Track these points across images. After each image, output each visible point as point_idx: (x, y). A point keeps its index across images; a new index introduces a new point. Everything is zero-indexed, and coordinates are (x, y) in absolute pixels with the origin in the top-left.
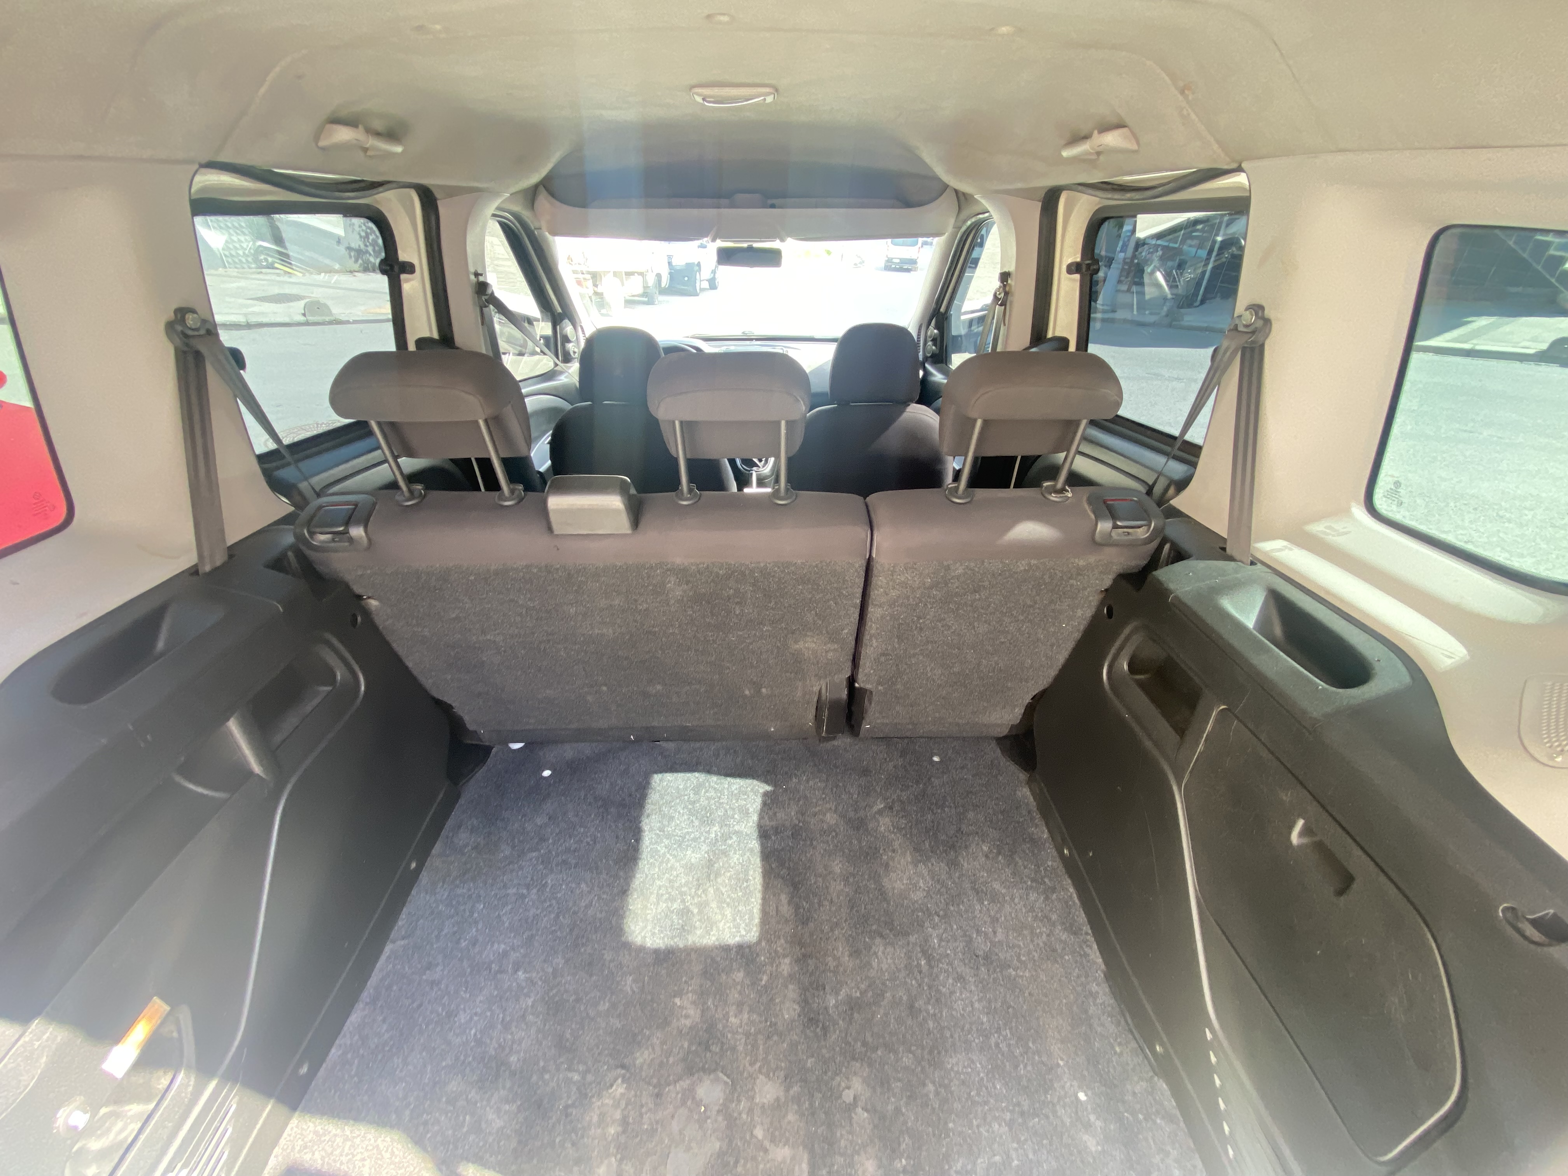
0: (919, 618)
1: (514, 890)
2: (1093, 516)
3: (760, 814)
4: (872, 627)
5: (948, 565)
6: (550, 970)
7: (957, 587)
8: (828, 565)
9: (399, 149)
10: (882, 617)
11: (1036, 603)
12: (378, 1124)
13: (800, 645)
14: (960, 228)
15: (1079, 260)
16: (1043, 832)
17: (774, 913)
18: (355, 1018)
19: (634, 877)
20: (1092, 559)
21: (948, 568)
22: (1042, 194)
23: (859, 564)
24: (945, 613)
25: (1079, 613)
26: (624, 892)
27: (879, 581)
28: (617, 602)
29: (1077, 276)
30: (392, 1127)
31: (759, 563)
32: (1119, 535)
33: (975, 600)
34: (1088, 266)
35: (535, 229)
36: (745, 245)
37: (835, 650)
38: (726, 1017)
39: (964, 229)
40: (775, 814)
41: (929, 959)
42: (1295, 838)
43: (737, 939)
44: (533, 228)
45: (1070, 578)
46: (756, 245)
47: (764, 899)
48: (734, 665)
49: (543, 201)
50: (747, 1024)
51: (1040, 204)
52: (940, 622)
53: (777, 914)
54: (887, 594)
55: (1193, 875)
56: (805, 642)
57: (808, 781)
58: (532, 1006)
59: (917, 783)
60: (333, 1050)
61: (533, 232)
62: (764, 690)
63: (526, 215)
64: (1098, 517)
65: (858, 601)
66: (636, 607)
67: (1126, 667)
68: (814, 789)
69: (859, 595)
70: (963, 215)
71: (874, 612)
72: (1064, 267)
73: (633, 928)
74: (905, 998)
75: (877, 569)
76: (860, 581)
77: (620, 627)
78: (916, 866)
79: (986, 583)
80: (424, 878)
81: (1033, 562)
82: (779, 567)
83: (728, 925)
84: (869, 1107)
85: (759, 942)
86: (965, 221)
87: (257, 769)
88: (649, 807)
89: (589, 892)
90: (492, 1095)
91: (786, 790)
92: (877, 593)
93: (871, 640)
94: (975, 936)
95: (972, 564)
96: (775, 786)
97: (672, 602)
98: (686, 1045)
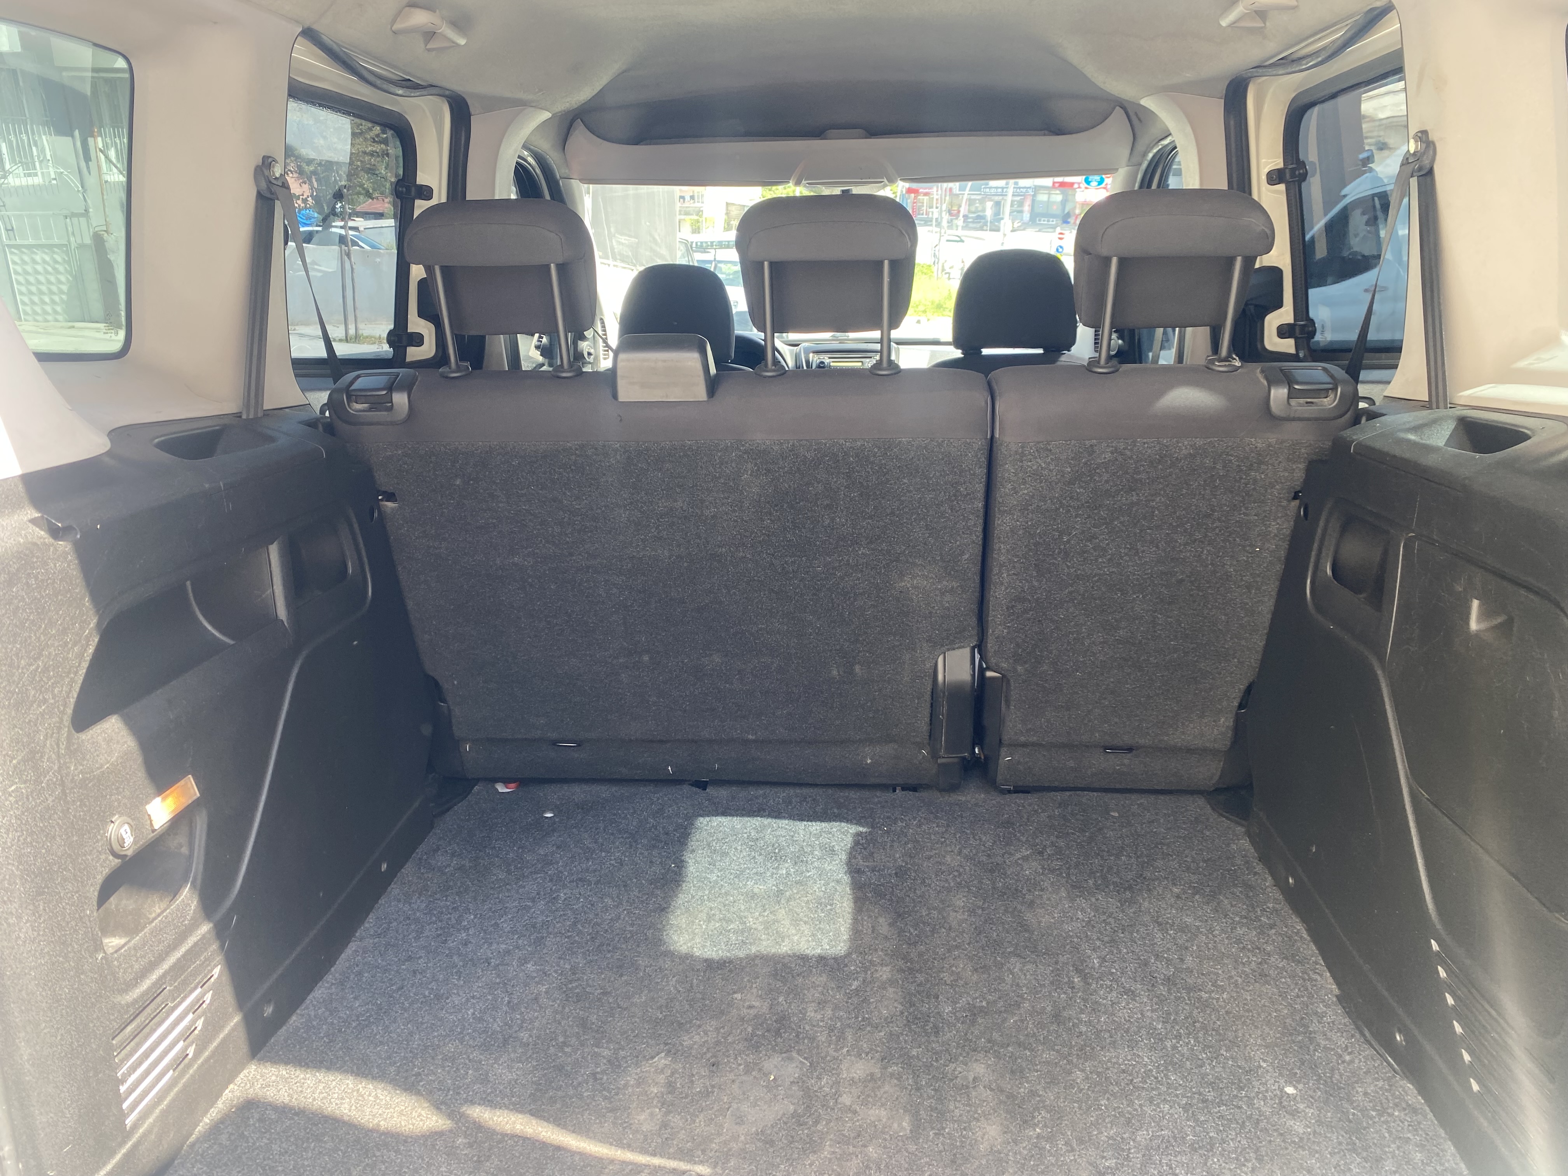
0: (1061, 533)
1: (516, 904)
2: (1265, 383)
3: (850, 853)
4: (1001, 552)
5: (1091, 446)
6: (568, 966)
7: (1107, 482)
8: (940, 445)
9: (462, 42)
10: (1012, 531)
11: (1213, 511)
12: (357, 1075)
13: (906, 583)
14: (1140, 164)
15: (1281, 165)
16: (1265, 880)
17: (870, 931)
18: (319, 992)
19: (676, 896)
20: (1272, 438)
21: (1091, 451)
22: (1222, 88)
23: (979, 443)
24: (1095, 526)
25: (1274, 528)
26: (663, 909)
27: (1007, 470)
28: (680, 504)
29: (1282, 187)
30: (374, 1078)
31: (855, 440)
32: (1300, 405)
33: (1132, 504)
34: (1293, 171)
35: (561, 178)
36: (837, 191)
37: (952, 591)
38: (803, 1012)
39: (1145, 165)
40: (872, 854)
41: (1085, 978)
42: (1474, 625)
43: (818, 951)
44: (558, 177)
45: (1250, 468)
46: (856, 190)
47: (855, 921)
48: (819, 619)
49: (581, 137)
50: (831, 1019)
51: (1223, 101)
52: (1090, 541)
53: (873, 932)
54: (1016, 493)
55: (1403, 762)
56: (914, 577)
57: (920, 826)
58: (546, 992)
59: (1082, 831)
60: (294, 1018)
61: (557, 183)
62: (857, 668)
63: (553, 158)
64: (1271, 383)
65: (980, 505)
66: (702, 512)
67: (1329, 572)
68: (930, 834)
69: (981, 495)
70: (1140, 147)
71: (1003, 524)
72: (1264, 177)
73: (675, 938)
74: (1049, 1009)
75: (1002, 452)
76: (981, 472)
77: (679, 546)
78: (1072, 900)
79: (1143, 476)
80: (395, 889)
81: (1199, 442)
82: (879, 448)
83: (805, 939)
84: (994, 1086)
85: (848, 955)
86: (1145, 155)
87: (282, 613)
88: (693, 843)
89: (617, 906)
90: (501, 1056)
91: (888, 832)
92: (1004, 492)
93: (1000, 573)
94: (1153, 961)
95: (1122, 446)
96: (873, 827)
97: (746, 504)
98: (750, 1029)
